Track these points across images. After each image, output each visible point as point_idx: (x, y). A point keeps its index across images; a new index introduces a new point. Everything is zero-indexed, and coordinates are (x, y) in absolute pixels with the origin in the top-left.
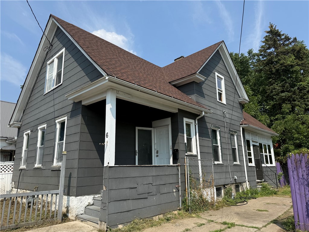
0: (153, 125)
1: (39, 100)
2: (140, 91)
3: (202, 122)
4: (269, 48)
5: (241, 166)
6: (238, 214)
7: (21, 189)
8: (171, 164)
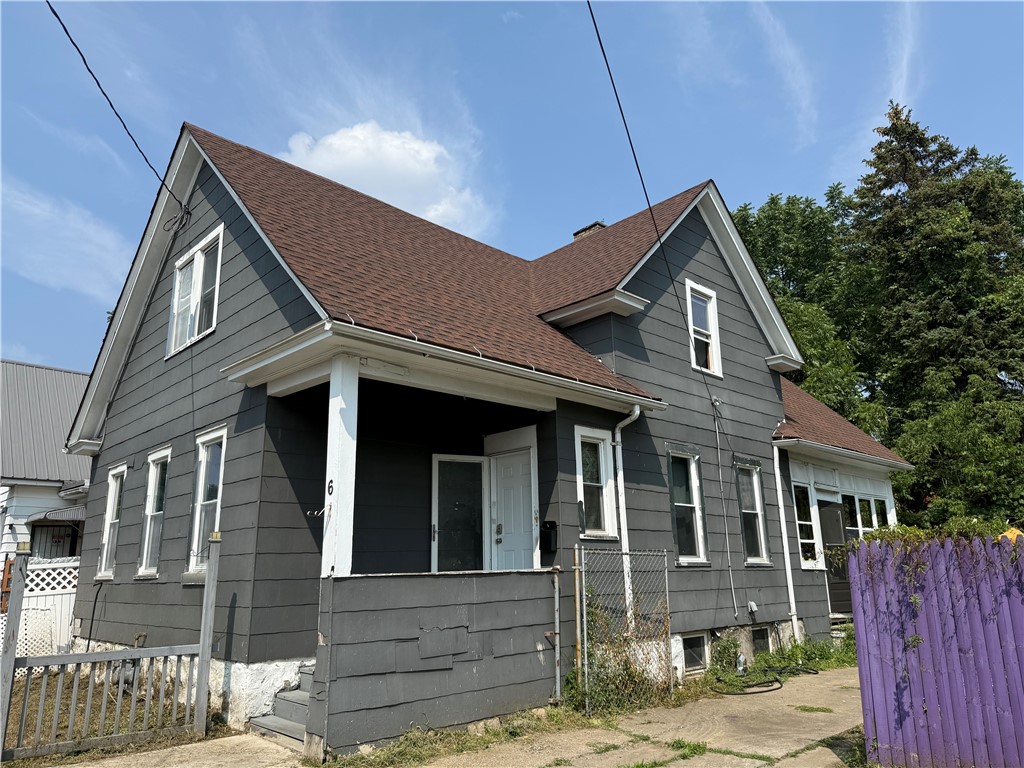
0: (487, 448)
1: (152, 373)
2: (431, 356)
3: (636, 436)
4: (888, 184)
5: (773, 572)
6: (733, 718)
7: (99, 641)
8: (537, 566)
